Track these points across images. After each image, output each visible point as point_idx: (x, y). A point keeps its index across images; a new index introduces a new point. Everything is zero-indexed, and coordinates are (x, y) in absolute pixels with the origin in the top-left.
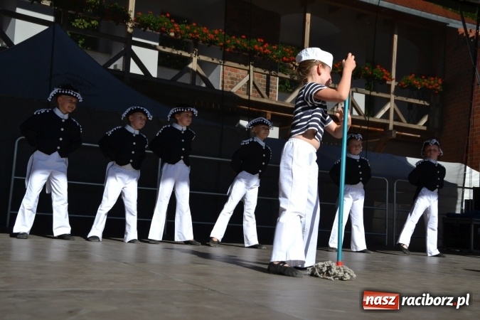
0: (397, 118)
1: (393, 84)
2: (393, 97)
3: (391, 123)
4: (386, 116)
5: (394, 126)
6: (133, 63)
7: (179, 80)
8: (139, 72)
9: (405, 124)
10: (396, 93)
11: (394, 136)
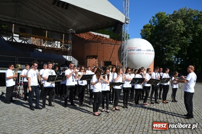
0: (64, 48)
1: (63, 42)
2: (63, 44)
3: (63, 49)
4: (62, 48)
5: (64, 49)
6: (13, 40)
7: (22, 42)
8: (15, 41)
9: (65, 49)
10: (64, 44)
11: (63, 51)
